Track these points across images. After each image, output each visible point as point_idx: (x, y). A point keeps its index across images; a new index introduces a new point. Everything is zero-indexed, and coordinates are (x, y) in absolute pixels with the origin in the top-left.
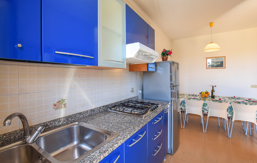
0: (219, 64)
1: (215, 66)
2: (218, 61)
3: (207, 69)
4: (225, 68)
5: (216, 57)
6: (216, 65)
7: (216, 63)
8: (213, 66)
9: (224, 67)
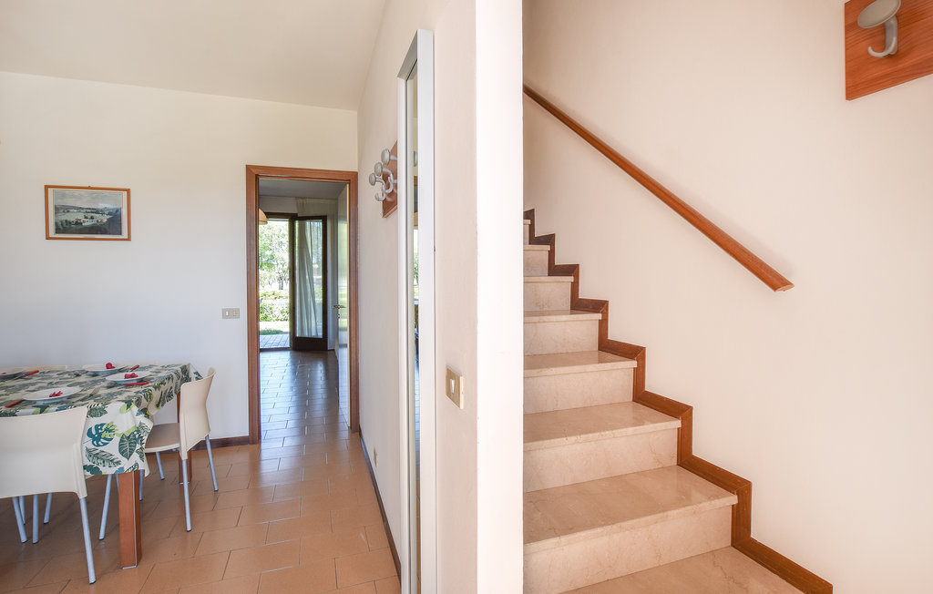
0: (105, 220)
1: (86, 227)
2: (101, 206)
3: (48, 238)
4: (129, 239)
5: (89, 188)
6: (88, 223)
7: (89, 215)
8: (79, 227)
9: (125, 235)
